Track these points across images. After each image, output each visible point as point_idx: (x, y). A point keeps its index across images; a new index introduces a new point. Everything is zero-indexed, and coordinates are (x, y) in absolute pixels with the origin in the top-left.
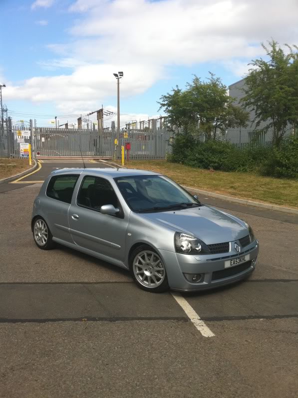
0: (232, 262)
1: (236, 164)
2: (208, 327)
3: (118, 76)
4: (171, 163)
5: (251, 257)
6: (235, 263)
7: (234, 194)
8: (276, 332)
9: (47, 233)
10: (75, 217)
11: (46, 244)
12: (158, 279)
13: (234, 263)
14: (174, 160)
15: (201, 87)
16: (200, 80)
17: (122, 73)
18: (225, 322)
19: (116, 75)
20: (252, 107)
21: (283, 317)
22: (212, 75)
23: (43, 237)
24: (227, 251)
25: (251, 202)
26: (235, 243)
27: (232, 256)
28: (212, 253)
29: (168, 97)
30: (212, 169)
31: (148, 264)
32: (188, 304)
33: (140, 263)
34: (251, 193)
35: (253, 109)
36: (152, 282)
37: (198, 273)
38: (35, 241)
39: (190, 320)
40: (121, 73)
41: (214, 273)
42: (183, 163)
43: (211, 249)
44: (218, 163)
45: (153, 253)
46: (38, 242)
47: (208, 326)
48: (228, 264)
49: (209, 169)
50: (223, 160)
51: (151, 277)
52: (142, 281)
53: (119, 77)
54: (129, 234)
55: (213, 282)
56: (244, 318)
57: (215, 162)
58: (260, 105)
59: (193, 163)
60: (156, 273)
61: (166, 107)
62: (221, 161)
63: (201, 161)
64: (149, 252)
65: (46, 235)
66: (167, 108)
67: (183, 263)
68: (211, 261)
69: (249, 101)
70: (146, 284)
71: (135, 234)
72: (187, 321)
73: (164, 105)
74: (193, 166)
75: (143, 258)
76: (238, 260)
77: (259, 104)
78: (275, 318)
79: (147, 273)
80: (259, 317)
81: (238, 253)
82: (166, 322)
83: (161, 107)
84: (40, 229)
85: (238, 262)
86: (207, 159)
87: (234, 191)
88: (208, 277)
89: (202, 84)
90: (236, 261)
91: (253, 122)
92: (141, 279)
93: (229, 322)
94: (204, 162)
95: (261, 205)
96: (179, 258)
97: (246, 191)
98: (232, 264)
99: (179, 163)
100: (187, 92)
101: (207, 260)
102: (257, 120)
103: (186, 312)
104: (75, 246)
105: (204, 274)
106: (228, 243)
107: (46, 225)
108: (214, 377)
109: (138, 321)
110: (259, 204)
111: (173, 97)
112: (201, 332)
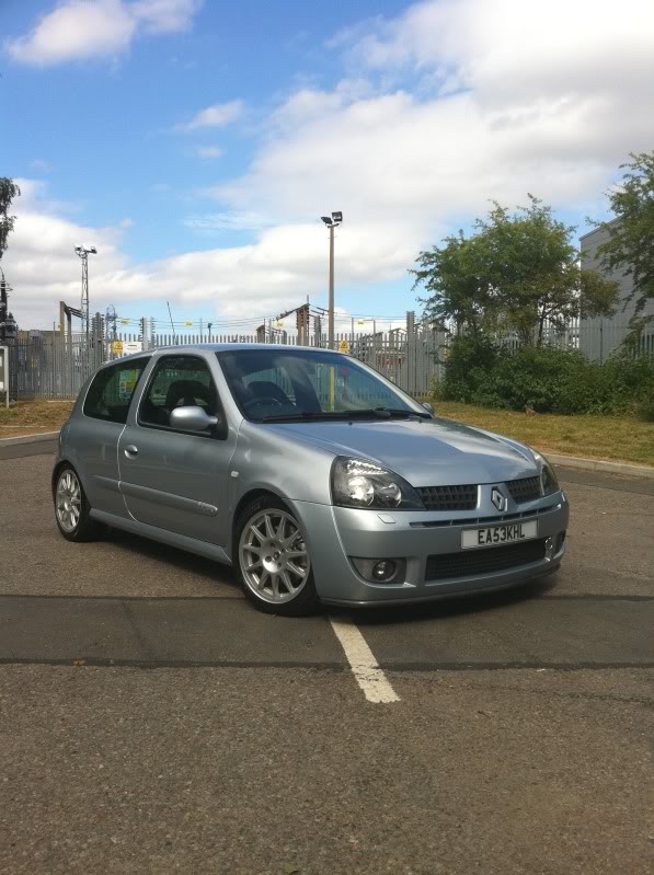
0: (485, 535)
1: (588, 396)
2: (392, 683)
3: (331, 222)
4: (440, 401)
5: (539, 529)
6: (493, 538)
7: (569, 451)
8: (572, 696)
9: (79, 501)
10: (132, 452)
11: (77, 527)
12: (296, 581)
13: (489, 539)
14: (448, 395)
15: (509, 228)
16: (507, 213)
17: (340, 214)
18: (439, 675)
19: (326, 220)
20: (627, 266)
21: (604, 666)
22: (535, 201)
23: (72, 511)
24: (471, 505)
25: (605, 463)
26: (494, 489)
27: (483, 520)
28: (428, 508)
29: (434, 255)
30: (530, 410)
31: (272, 544)
32: (361, 637)
33: (256, 543)
34: (609, 449)
35: (629, 271)
36: (283, 589)
37: (389, 557)
38: (58, 523)
39: (350, 668)
40: (338, 216)
41: (430, 558)
42: (469, 401)
43: (425, 499)
44: (547, 396)
45: (283, 515)
46: (63, 524)
47: (392, 680)
48: (470, 540)
49: (525, 411)
50: (557, 389)
51: (278, 576)
52: (260, 588)
53: (334, 223)
54: (235, 474)
55: (429, 585)
56: (493, 667)
57: (539, 395)
58: (644, 261)
59: (490, 398)
60: (292, 567)
61: (429, 278)
62: (553, 392)
63: (506, 393)
64: (277, 512)
65: (78, 506)
66: (432, 280)
67: (351, 533)
68: (422, 528)
69: (617, 252)
70: (267, 595)
71: (246, 471)
72: (342, 669)
73: (423, 274)
74: (489, 405)
75: (263, 529)
76: (500, 533)
77: (641, 258)
78: (583, 667)
79: (270, 567)
80: (536, 666)
81: (500, 514)
82: (282, 672)
83: (417, 281)
84: (68, 493)
85: (499, 538)
86: (520, 387)
87: (571, 445)
88: (413, 568)
89: (511, 221)
90: (496, 535)
91: (629, 299)
92: (257, 581)
93: (450, 674)
94: (514, 395)
95: (630, 469)
96: (341, 520)
97: (600, 444)
98: (484, 539)
99: (458, 400)
100: (476, 239)
101: (411, 524)
102: (639, 295)
103: (347, 653)
104: (131, 523)
105: (404, 560)
106: (473, 487)
107: (79, 483)
108: (351, 790)
109: (212, 669)
110: (623, 468)
111: (446, 254)
112: (366, 692)
